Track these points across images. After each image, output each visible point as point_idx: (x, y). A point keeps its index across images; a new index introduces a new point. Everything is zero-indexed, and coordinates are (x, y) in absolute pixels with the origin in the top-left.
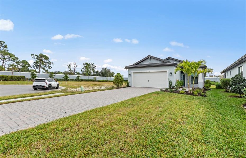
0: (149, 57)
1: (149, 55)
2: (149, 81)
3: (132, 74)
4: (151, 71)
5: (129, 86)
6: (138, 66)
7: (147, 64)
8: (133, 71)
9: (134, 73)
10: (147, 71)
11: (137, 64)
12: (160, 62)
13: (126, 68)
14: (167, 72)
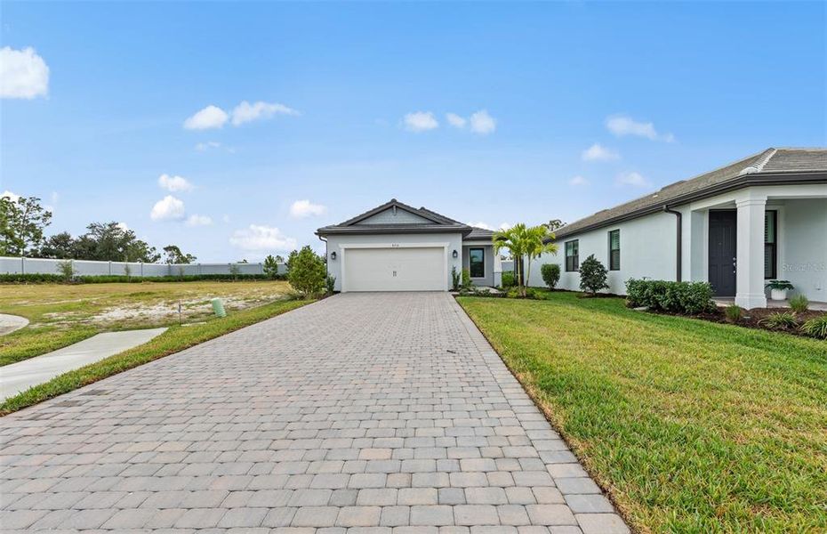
0: (394, 206)
1: (394, 201)
2: (395, 272)
3: (342, 254)
4: (401, 245)
5: (335, 289)
6: (357, 228)
7: (388, 225)
8: (342, 245)
9: (346, 249)
10: (390, 245)
11: (354, 223)
12: (423, 222)
13: (321, 233)
14: (446, 249)
